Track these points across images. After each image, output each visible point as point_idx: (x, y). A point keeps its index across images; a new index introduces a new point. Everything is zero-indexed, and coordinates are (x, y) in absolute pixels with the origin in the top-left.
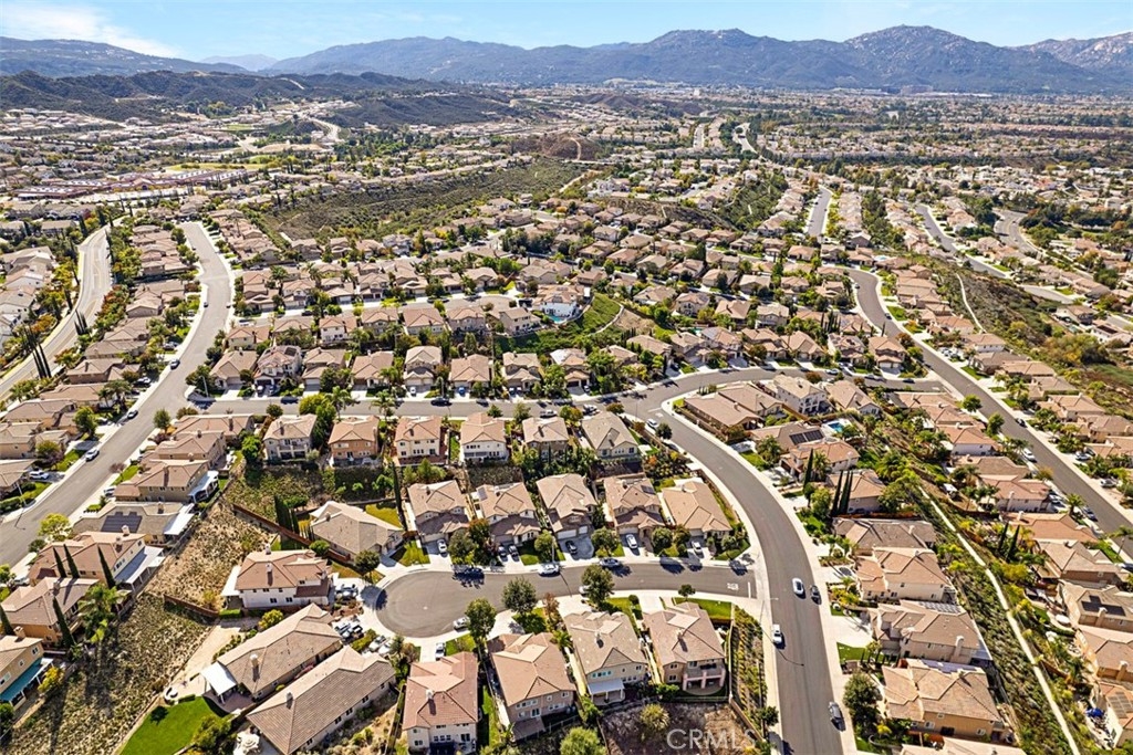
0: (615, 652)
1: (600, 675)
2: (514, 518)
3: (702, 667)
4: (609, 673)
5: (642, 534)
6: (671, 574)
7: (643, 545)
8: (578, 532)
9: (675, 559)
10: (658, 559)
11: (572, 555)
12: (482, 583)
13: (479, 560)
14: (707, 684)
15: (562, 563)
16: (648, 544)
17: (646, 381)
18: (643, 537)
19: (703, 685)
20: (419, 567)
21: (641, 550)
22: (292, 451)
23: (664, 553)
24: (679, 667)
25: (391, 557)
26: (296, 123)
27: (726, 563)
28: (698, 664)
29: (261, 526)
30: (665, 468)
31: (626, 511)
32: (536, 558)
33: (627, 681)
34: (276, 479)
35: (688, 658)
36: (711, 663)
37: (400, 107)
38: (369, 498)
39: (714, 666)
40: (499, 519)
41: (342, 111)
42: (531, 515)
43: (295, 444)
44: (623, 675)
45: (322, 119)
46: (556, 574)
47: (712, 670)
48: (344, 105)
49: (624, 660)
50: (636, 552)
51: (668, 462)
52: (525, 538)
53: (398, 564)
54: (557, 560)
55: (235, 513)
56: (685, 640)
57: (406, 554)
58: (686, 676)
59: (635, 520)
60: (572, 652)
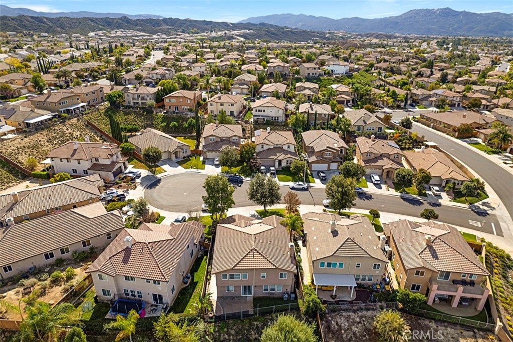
0: (350, 243)
1: (329, 265)
2: (278, 149)
3: (455, 282)
4: (341, 265)
5: (385, 175)
6: (412, 205)
7: (385, 183)
8: (329, 167)
9: (414, 196)
10: (399, 194)
11: (322, 180)
12: (240, 186)
13: (243, 172)
14: (460, 303)
15: (311, 184)
16: (390, 182)
17: (392, 107)
18: (387, 177)
19: (455, 304)
20: (195, 170)
21: (383, 186)
22: (140, 101)
23: (404, 190)
24: (427, 275)
25: (177, 162)
26: (225, 36)
27: (466, 206)
28: (451, 277)
29: (101, 137)
30: (406, 143)
31: (373, 156)
32: (290, 178)
33: (360, 281)
34: (125, 115)
35: (439, 266)
36: (468, 279)
37: (274, 34)
38: (180, 133)
39: (472, 283)
40: (266, 147)
41: (247, 34)
42: (292, 149)
43: (143, 99)
44: (356, 271)
45: (238, 36)
46: (304, 190)
47: (468, 287)
48: (248, 31)
49: (361, 253)
50: (378, 186)
51: (408, 140)
52: (284, 164)
53: (180, 167)
54: (308, 182)
55: (87, 126)
56: (435, 247)
57: (188, 162)
58: (435, 287)
59: (380, 163)
60: (304, 245)
